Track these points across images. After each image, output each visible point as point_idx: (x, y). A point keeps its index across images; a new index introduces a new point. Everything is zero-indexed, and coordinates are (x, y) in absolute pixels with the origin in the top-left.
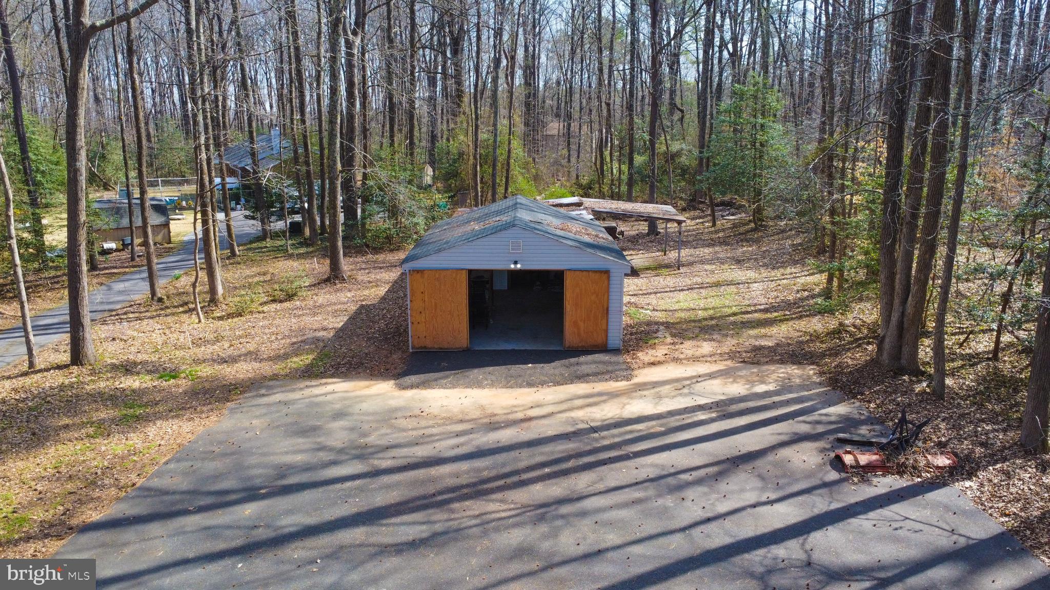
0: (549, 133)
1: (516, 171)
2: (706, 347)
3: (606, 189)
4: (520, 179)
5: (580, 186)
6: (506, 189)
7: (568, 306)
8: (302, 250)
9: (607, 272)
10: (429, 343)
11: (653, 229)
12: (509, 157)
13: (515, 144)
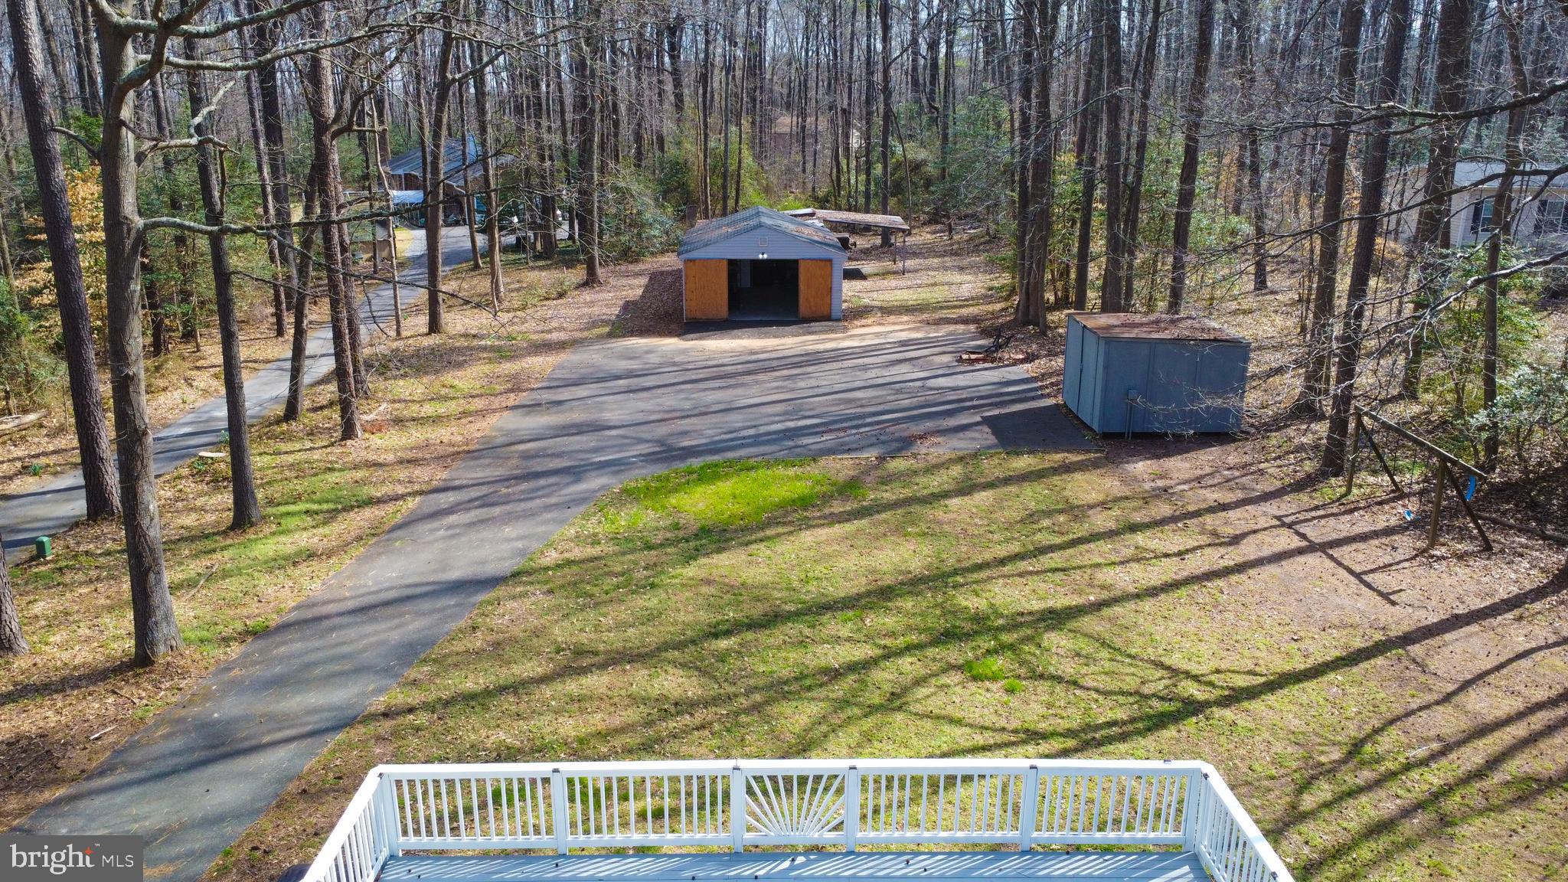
0: (778, 130)
1: (747, 183)
2: (905, 318)
3: (843, 202)
4: (751, 191)
5: (816, 199)
6: (737, 202)
7: (802, 286)
8: (541, 263)
9: (830, 261)
10: (699, 315)
11: (886, 242)
12: (739, 167)
13: (746, 153)
